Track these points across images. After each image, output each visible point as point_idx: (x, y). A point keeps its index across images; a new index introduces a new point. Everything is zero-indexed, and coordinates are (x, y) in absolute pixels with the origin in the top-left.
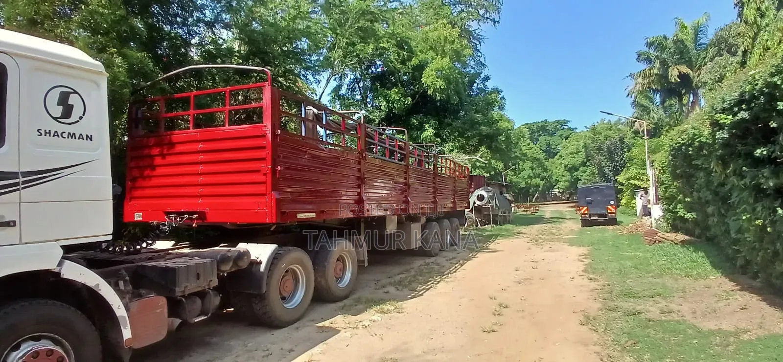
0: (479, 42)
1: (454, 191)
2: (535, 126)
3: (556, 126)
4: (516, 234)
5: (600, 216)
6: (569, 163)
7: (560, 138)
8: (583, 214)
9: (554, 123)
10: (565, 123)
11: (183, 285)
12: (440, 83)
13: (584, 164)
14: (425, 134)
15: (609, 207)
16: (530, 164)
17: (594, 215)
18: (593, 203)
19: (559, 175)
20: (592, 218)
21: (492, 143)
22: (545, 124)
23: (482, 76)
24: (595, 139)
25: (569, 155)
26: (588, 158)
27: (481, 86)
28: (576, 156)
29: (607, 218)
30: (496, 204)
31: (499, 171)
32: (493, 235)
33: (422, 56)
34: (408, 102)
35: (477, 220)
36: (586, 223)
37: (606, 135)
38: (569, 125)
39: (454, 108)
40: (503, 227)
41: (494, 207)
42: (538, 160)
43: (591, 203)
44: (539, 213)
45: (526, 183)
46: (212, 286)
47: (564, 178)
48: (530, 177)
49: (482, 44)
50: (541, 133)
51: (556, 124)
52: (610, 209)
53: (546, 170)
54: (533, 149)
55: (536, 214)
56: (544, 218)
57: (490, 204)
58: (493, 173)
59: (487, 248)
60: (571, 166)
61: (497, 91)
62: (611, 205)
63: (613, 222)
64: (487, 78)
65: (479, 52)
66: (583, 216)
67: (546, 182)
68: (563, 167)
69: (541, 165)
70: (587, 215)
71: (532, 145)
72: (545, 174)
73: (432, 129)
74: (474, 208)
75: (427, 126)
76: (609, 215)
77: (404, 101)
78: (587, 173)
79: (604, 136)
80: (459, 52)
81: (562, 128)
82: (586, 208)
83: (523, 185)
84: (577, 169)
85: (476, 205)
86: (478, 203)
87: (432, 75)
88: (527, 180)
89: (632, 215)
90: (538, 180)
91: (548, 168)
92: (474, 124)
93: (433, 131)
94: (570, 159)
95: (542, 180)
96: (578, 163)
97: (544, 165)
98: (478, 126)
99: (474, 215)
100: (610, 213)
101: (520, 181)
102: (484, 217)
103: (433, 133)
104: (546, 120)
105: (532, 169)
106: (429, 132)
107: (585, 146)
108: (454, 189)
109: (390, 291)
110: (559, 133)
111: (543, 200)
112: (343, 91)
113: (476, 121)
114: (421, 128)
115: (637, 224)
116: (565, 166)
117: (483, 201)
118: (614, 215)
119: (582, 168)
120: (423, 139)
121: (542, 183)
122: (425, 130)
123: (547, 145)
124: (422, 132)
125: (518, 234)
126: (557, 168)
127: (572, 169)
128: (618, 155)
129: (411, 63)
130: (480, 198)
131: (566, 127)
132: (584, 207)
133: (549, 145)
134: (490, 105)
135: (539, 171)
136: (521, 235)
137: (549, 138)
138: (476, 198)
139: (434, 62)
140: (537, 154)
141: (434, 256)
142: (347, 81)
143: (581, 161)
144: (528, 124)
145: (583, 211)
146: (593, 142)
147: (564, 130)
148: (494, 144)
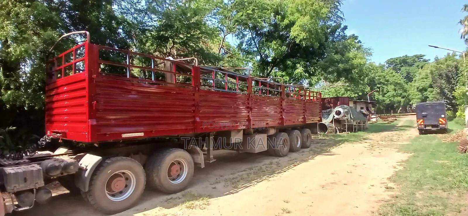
0: (339, 4)
1: (304, 110)
2: (398, 60)
3: (414, 59)
4: (362, 140)
5: (433, 126)
6: (420, 86)
7: (417, 68)
8: (419, 125)
9: (413, 57)
10: (422, 57)
11: (13, 186)
12: (303, 35)
13: (431, 86)
14: (297, 71)
15: (440, 119)
16: (393, 87)
17: (428, 126)
18: (427, 116)
19: (414, 94)
20: (427, 128)
21: (348, 75)
22: (406, 58)
23: (342, 26)
24: (438, 67)
25: (420, 80)
26: (434, 81)
27: (341, 34)
28: (425, 80)
29: (439, 128)
30: (351, 117)
31: (366, 92)
32: (342, 140)
33: (291, 18)
34: (283, 50)
35: (337, 128)
36: (423, 132)
37: (448, 64)
38: (424, 58)
39: (319, 52)
40: (356, 134)
41: (349, 120)
42: (399, 84)
43: (426, 117)
44: (395, 122)
45: (390, 100)
46: (38, 187)
47: (417, 97)
48: (394, 96)
49: (341, 5)
50: (403, 64)
51: (414, 58)
52: (441, 122)
53: (405, 91)
54: (395, 77)
55: (392, 123)
56: (396, 126)
57: (346, 117)
58: (360, 94)
59: (329, 152)
60: (422, 88)
61: (354, 37)
62: (443, 118)
63: (444, 131)
64: (345, 28)
65: (340, 11)
66: (419, 126)
67: (406, 99)
68: (416, 88)
69: (402, 87)
70: (423, 126)
71: (394, 74)
72: (405, 94)
73: (302, 67)
74: (333, 120)
75: (298, 65)
76: (441, 125)
77: (280, 49)
78: (434, 93)
79: (446, 65)
80: (317, 12)
81: (419, 60)
82: (422, 120)
83: (387, 102)
84: (426, 90)
85: (335, 118)
86: (336, 117)
87: (297, 30)
88: (390, 98)
89: (462, 124)
90: (399, 98)
91: (407, 90)
92: (333, 62)
93: (302, 69)
94: (421, 82)
95: (403, 98)
96: (427, 85)
97: (404, 88)
98: (337, 64)
99: (333, 125)
100: (441, 124)
101: (386, 99)
102: (342, 126)
103: (303, 70)
104: (406, 56)
105: (395, 90)
106: (300, 69)
107: (432, 73)
108: (304, 108)
109: (217, 187)
110: (416, 64)
111: (404, 112)
112: (244, 46)
113: (335, 60)
114: (294, 68)
115: (459, 133)
116: (418, 88)
117: (340, 116)
118: (444, 125)
119: (429, 89)
120: (295, 75)
121: (402, 100)
122: (297, 68)
123: (407, 73)
124: (295, 70)
125: (364, 139)
126: (412, 89)
127: (423, 90)
128: (454, 79)
129: (284, 23)
130: (338, 113)
131: (422, 60)
132: (421, 119)
133: (408, 73)
134: (346, 48)
135: (400, 92)
136: (366, 141)
137: (408, 68)
138: (335, 113)
139: (299, 20)
140: (399, 80)
141: (282, 157)
142: (246, 39)
143: (429, 84)
144: (392, 59)
145: (419, 122)
146: (437, 69)
147: (420, 62)
148: (349, 75)
